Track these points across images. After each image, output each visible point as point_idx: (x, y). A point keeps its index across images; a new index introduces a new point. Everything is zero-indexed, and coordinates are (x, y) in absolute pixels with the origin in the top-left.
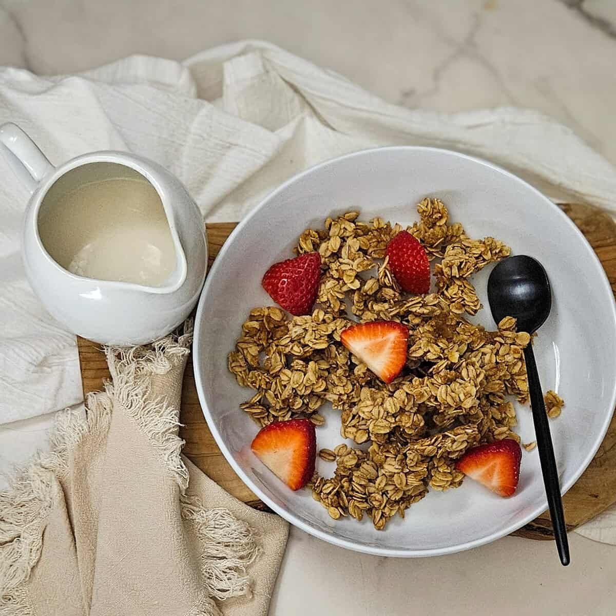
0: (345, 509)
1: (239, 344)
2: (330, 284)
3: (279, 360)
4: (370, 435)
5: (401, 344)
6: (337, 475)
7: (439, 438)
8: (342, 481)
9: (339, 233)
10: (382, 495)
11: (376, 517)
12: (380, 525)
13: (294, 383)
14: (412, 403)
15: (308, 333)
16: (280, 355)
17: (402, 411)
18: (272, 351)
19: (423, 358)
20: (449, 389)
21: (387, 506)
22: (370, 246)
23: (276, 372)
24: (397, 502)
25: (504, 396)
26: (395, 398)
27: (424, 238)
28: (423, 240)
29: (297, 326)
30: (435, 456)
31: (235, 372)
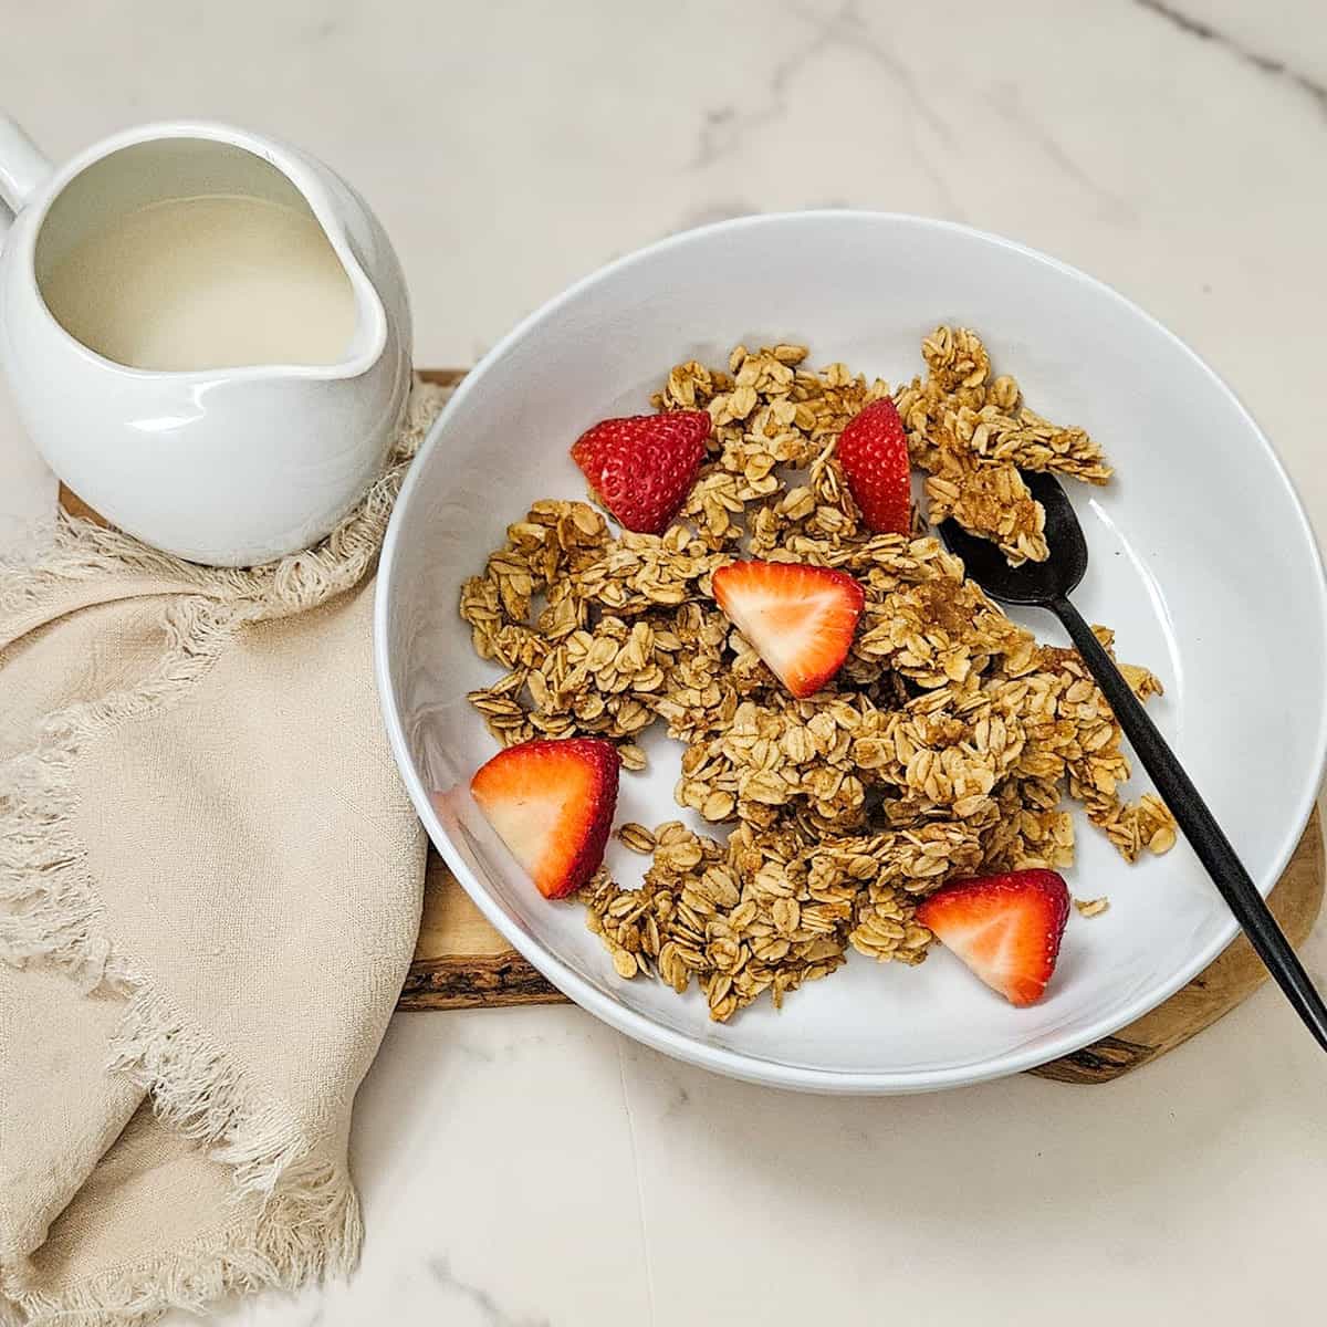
0: (651, 959)
1: (493, 563)
2: (715, 480)
3: (573, 614)
4: (739, 805)
5: (842, 618)
6: (649, 884)
7: (888, 840)
8: (658, 896)
9: (756, 383)
10: (740, 945)
11: (717, 992)
12: (721, 1012)
13: (593, 660)
14: (846, 750)
15: (646, 568)
16: (577, 604)
17: (819, 760)
18: (561, 595)
19: (890, 660)
20: (937, 762)
21: (747, 969)
22: (818, 423)
23: (561, 637)
24: (772, 968)
25: (1058, 795)
26: (810, 729)
27: (935, 413)
28: (933, 417)
29: (626, 550)
30: (873, 880)
31: (470, 620)
